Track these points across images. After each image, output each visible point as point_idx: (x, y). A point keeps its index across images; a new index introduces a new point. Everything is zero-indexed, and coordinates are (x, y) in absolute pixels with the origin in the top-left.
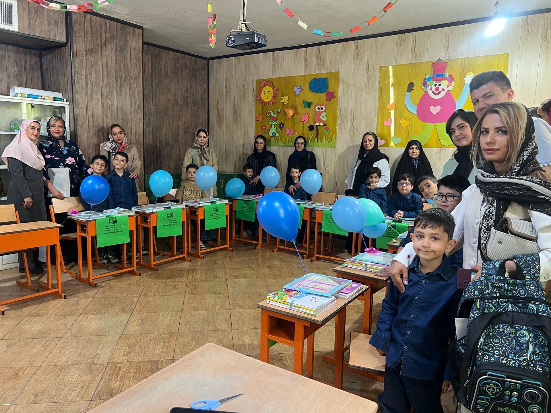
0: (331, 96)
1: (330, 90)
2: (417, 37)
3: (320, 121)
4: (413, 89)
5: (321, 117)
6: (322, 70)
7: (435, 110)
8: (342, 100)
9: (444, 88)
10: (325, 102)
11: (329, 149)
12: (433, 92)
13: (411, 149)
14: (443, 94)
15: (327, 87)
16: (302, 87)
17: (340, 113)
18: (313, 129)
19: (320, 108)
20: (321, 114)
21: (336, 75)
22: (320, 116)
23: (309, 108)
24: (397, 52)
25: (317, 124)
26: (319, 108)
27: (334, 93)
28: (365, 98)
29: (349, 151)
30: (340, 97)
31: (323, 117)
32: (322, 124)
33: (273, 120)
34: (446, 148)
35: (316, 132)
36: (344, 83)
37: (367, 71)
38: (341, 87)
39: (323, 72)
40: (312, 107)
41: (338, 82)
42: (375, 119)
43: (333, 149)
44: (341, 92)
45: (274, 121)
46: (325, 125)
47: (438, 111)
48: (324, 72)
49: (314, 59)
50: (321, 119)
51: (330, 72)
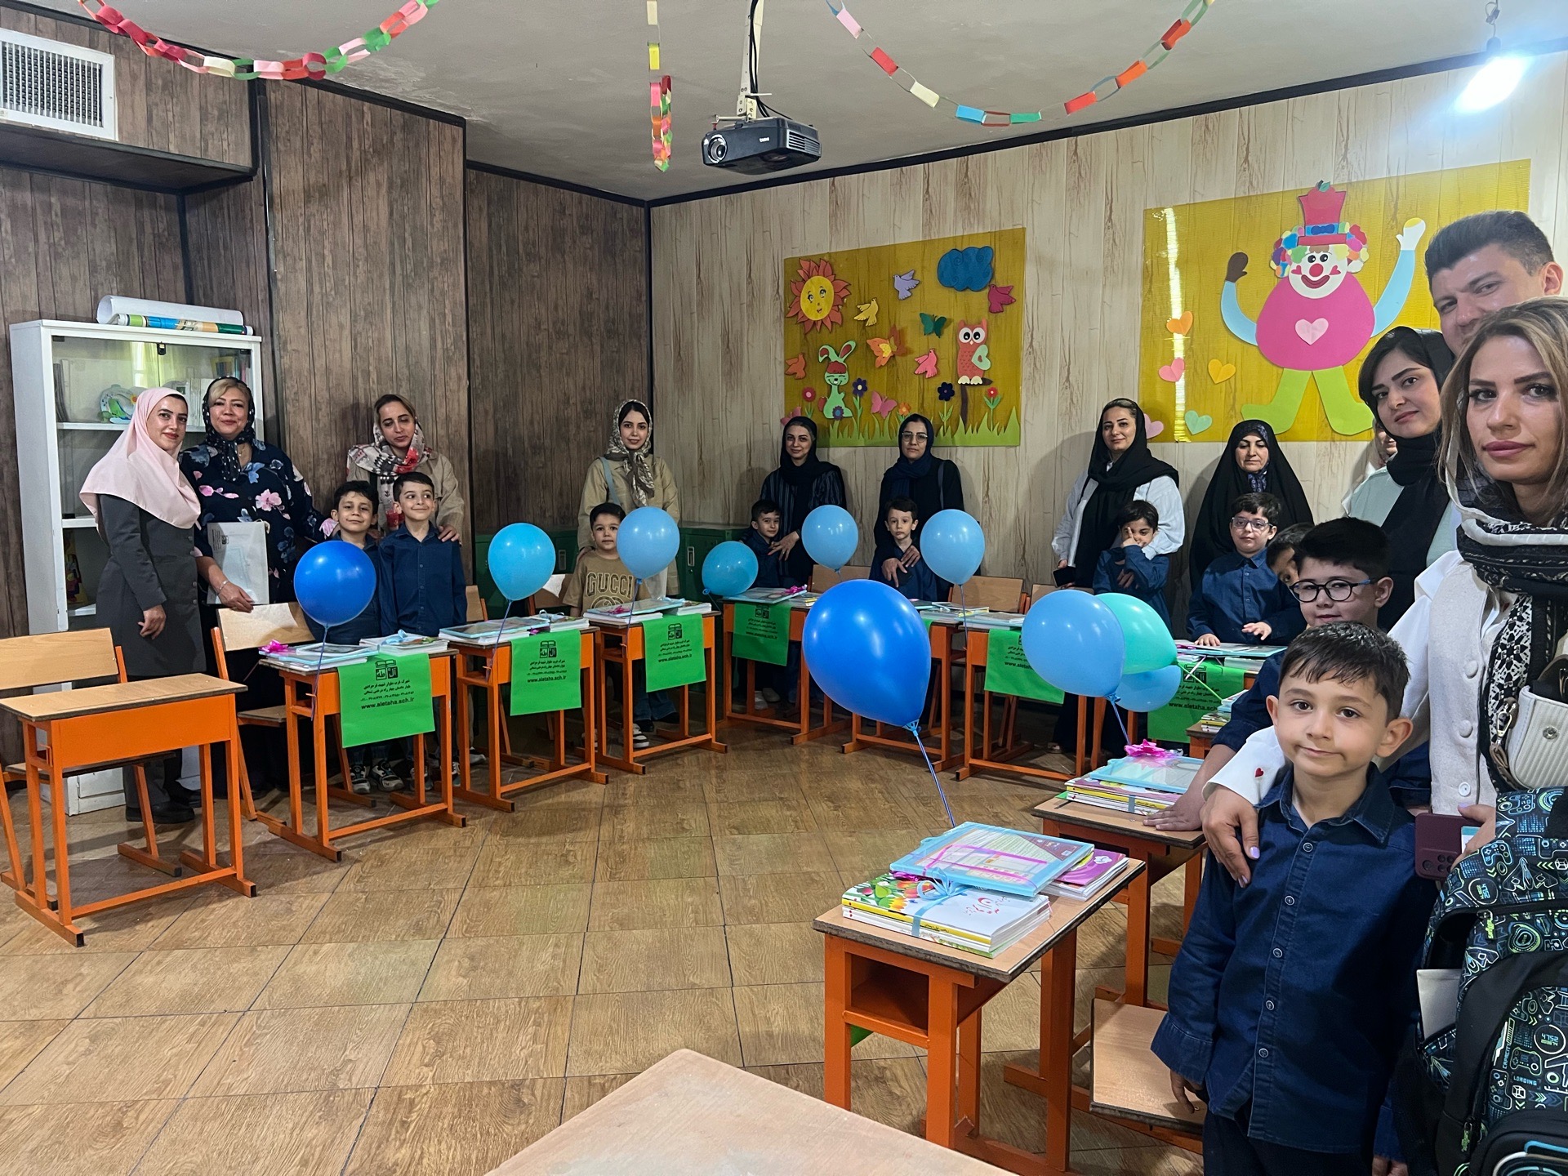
0: (1002, 299)
1: (1000, 280)
2: (1252, 121)
3: (973, 371)
4: (1246, 273)
5: (975, 360)
6: (976, 227)
7: (1311, 331)
8: (1035, 309)
9: (1336, 267)
10: (985, 315)
11: (1000, 451)
12: (1305, 278)
13: (1243, 447)
14: (1335, 283)
15: (990, 273)
16: (918, 276)
17: (1031, 345)
18: (953, 393)
19: (972, 335)
20: (974, 352)
21: (1016, 239)
22: (971, 356)
23: (939, 334)
24: (1194, 166)
25: (964, 380)
26: (967, 334)
27: (1009, 289)
28: (1103, 302)
29: (1059, 454)
30: (1029, 299)
31: (980, 359)
32: (977, 380)
33: (835, 372)
34: (1346, 441)
35: (960, 403)
36: (1039, 260)
37: (1106, 224)
38: (1030, 271)
39: (978, 229)
40: (948, 332)
41: (1023, 260)
42: (1134, 362)
43: (1013, 450)
44: (1032, 285)
45: (836, 376)
46: (986, 382)
47: (1319, 335)
48: (981, 231)
49: (951, 194)
50: (974, 366)
51: (998, 229)
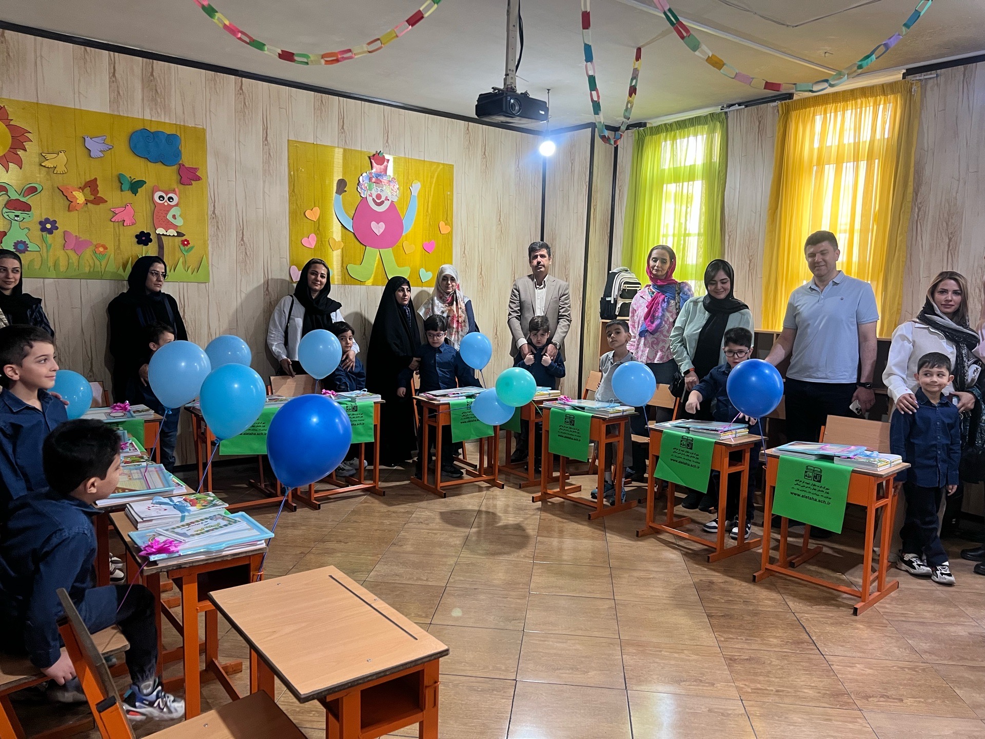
0: (189, 176)
1: (187, 160)
6: (163, 116)
8: (216, 188)
11: (193, 287)
13: (400, 291)
17: (214, 213)
28: (264, 192)
30: (210, 180)
36: (218, 155)
39: (165, 119)
40: (143, 192)
42: (286, 233)
43: (203, 285)
44: (211, 169)
48: (167, 121)
51: (182, 124)
